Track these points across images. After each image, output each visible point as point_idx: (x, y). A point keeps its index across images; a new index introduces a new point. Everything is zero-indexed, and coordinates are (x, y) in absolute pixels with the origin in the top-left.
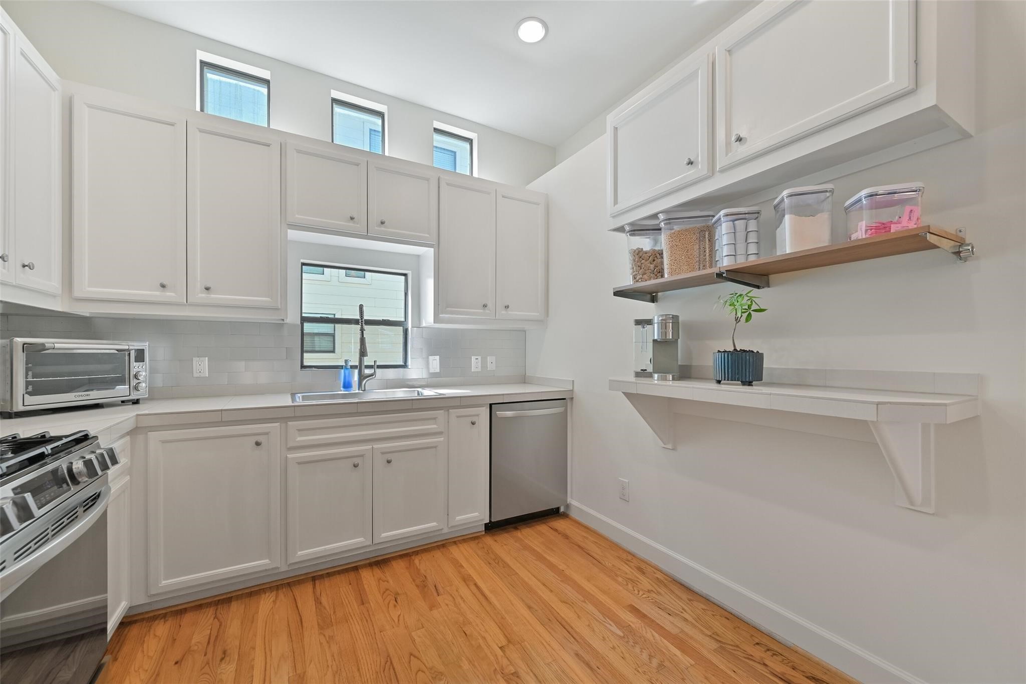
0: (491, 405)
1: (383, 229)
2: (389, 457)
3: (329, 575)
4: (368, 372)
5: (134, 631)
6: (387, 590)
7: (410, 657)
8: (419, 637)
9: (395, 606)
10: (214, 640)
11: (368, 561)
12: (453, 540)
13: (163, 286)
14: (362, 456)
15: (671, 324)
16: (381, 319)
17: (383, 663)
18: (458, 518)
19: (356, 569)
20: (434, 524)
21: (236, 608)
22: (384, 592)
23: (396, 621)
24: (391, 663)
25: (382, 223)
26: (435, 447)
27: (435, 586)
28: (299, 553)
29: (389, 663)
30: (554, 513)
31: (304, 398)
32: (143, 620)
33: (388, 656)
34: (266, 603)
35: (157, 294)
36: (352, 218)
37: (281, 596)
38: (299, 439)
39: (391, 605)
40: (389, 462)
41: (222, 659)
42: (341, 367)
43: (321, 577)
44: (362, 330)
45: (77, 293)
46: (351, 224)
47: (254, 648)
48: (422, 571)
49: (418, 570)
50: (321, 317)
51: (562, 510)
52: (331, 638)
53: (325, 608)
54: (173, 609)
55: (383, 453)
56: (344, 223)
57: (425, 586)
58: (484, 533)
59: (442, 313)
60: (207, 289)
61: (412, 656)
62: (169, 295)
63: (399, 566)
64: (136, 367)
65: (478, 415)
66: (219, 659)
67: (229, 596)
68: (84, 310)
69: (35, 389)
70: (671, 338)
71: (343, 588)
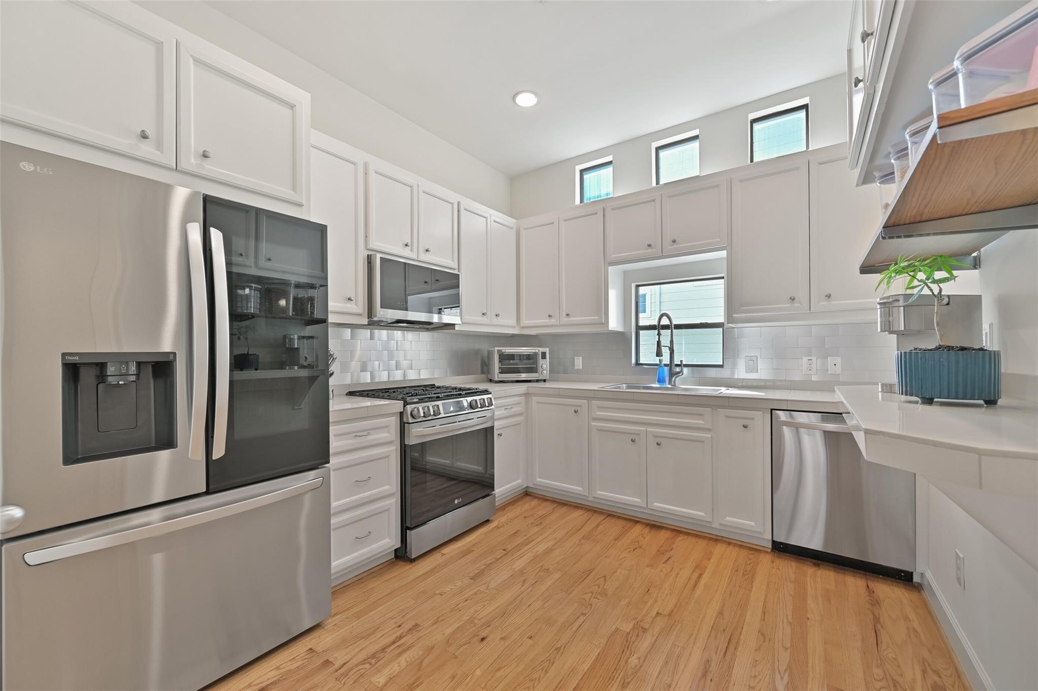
0: (772, 410)
1: (675, 246)
2: (659, 440)
3: (619, 517)
4: (678, 369)
5: (528, 498)
6: (638, 542)
7: (602, 577)
8: (621, 573)
9: (630, 552)
10: (544, 517)
11: (648, 522)
12: (729, 541)
13: (550, 316)
14: (639, 434)
15: (902, 308)
16: (699, 322)
17: (588, 570)
18: (728, 519)
19: (637, 522)
20: (702, 514)
21: (565, 509)
22: (635, 542)
23: (620, 558)
24: (591, 572)
25: (674, 241)
26: (702, 442)
27: (670, 558)
28: (599, 492)
29: (589, 572)
30: (904, 578)
31: (628, 387)
32: (533, 496)
33: (594, 569)
34: (578, 513)
35: (547, 321)
36: (649, 246)
37: (586, 514)
38: (598, 413)
39: (628, 550)
40: (658, 444)
41: (537, 525)
42: (657, 365)
43: (614, 516)
44: (659, 334)
45: (522, 325)
46: (650, 250)
47: (551, 528)
48: (674, 546)
49: (674, 543)
50: (650, 325)
51: (916, 579)
52: (582, 544)
53: (596, 531)
54: (545, 497)
55: (654, 436)
56: (644, 251)
57: (663, 554)
58: (769, 550)
59: (736, 313)
60: (567, 315)
61: (603, 578)
62: (552, 321)
63: (663, 535)
64: (541, 361)
65: (753, 419)
66: (537, 524)
67: (567, 503)
68: (533, 332)
69: (502, 371)
70: (903, 329)
71: (616, 527)
